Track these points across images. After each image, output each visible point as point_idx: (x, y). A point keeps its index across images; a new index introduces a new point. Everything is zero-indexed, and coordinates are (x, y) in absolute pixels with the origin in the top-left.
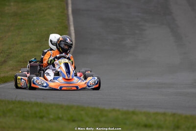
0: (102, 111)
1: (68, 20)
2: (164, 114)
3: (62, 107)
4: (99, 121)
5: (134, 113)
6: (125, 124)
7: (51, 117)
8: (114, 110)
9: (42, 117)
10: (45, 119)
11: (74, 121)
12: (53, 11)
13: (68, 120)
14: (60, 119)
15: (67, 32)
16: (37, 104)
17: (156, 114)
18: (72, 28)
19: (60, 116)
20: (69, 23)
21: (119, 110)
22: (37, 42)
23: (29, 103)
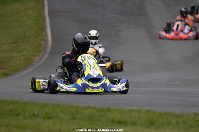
0: (77, 108)
1: (45, 21)
2: (139, 111)
3: (37, 105)
4: (75, 118)
5: (108, 110)
6: (100, 120)
7: (27, 114)
8: (89, 107)
9: (17, 115)
10: (21, 116)
11: (49, 118)
12: (30, 13)
13: (44, 118)
14: (36, 116)
15: (44, 34)
16: (13, 102)
17: (131, 111)
18: (49, 30)
19: (36, 113)
20: (45, 24)
21: (94, 108)
22: (14, 43)
23: (5, 101)
